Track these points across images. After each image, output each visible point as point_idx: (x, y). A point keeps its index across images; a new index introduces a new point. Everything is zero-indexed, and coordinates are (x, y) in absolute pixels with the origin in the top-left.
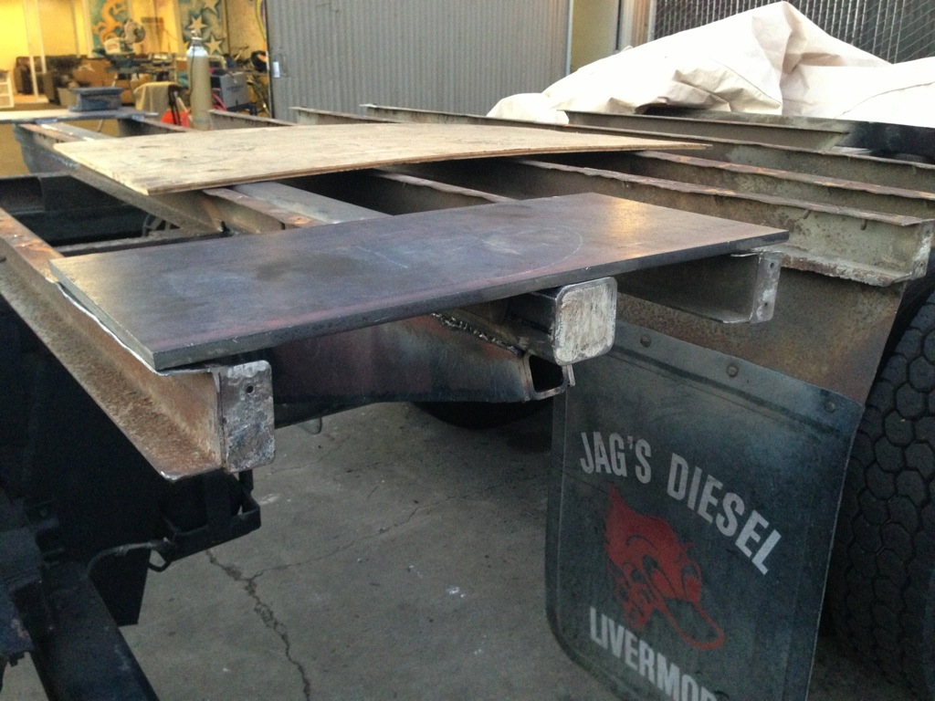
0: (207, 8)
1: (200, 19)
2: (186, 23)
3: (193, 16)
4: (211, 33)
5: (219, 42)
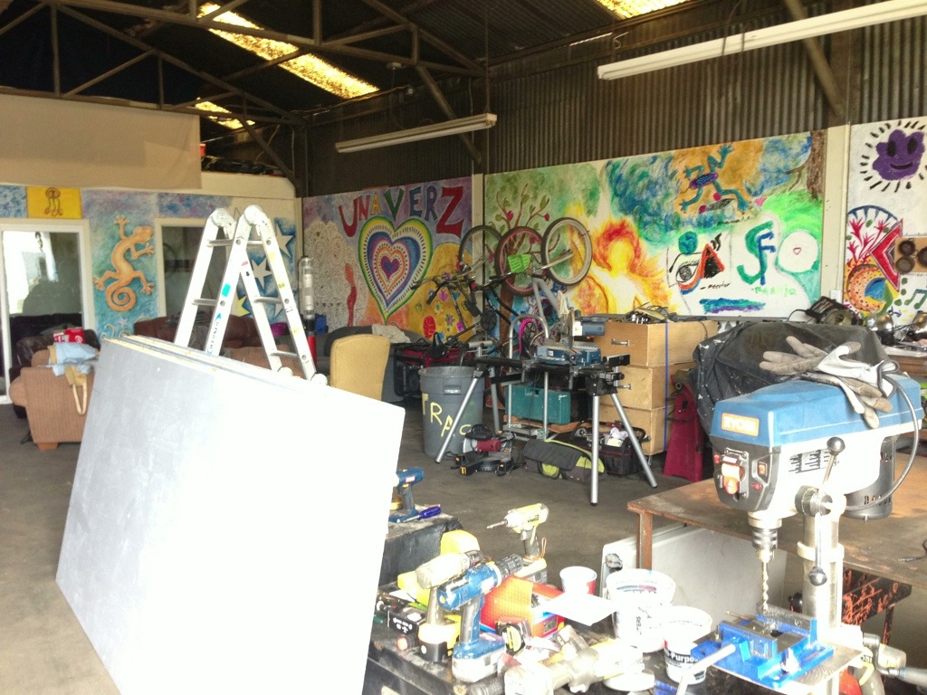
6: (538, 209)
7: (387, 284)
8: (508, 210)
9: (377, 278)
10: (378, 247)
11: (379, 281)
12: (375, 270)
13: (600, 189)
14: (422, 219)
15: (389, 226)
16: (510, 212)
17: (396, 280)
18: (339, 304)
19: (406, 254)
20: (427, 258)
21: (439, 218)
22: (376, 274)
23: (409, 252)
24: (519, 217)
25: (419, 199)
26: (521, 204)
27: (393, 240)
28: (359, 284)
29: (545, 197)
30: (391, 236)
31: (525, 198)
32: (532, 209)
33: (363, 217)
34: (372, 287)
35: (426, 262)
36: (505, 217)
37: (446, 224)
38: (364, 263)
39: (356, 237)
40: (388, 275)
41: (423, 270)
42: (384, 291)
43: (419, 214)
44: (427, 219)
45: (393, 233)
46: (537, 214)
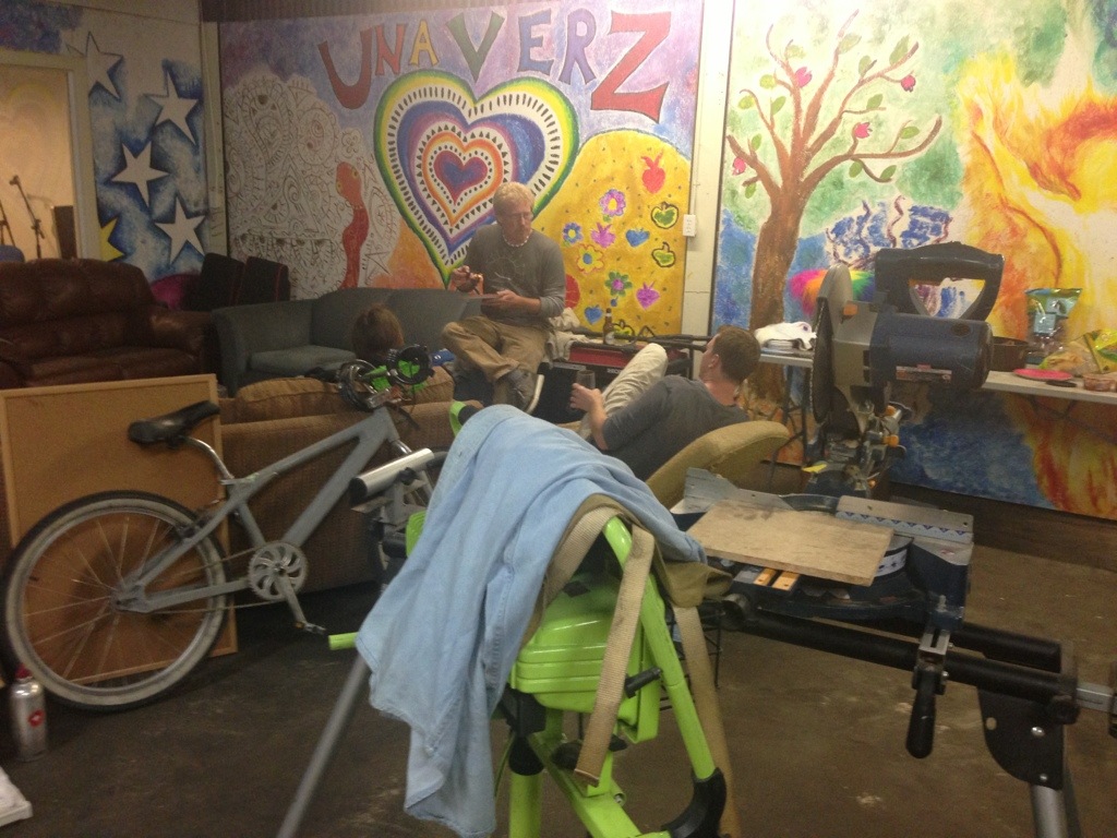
0: (168, 122)
1: (146, 155)
2: (107, 167)
3: (126, 145)
4: (177, 195)
5: (197, 221)
6: (883, 63)
7: (451, 207)
8: (796, 65)
9: (424, 195)
10: (428, 132)
11: (429, 202)
12: (418, 180)
13: (1067, 28)
14: (553, 79)
15: (458, 91)
16: (802, 71)
17: (477, 201)
18: (319, 243)
19: (506, 148)
20: (563, 160)
21: (601, 78)
22: (421, 187)
23: (513, 145)
24: (827, 81)
25: (546, 35)
26: (837, 53)
27: (470, 121)
28: (377, 203)
29: (905, 40)
30: (465, 113)
31: (847, 42)
32: (867, 64)
33: (387, 68)
34: (411, 214)
35: (558, 169)
36: (788, 80)
37: (620, 90)
38: (388, 164)
39: (367, 111)
40: (455, 191)
41: (549, 184)
42: (441, 221)
43: (545, 67)
44: (566, 77)
45: (470, 105)
46: (881, 75)
